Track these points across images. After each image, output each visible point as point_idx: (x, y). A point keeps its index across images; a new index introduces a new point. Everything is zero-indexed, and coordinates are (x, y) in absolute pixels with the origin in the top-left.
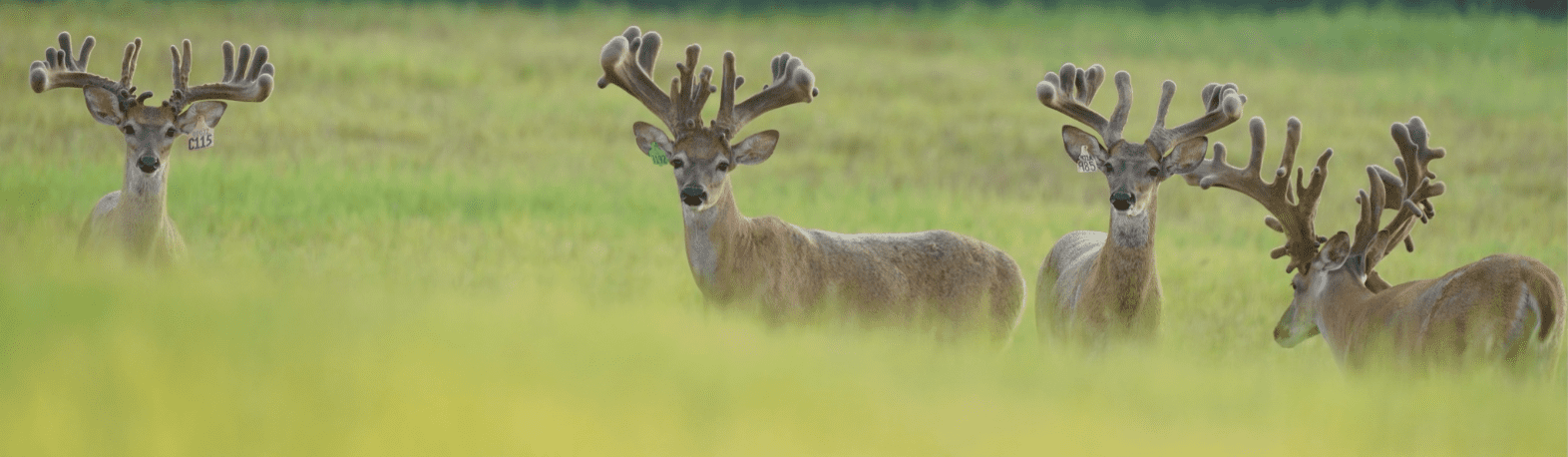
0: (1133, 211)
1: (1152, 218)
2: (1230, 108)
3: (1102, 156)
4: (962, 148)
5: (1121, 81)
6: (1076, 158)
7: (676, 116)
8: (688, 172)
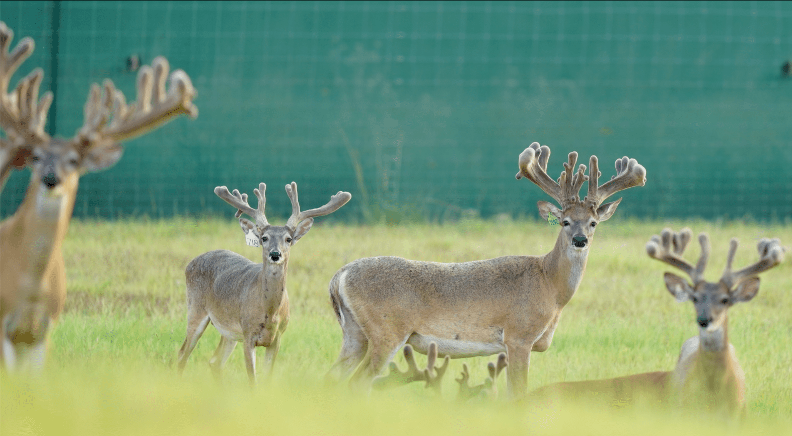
0: (712, 327)
1: (726, 331)
2: (775, 256)
3: (691, 291)
5: (702, 240)
6: (673, 293)
7: (563, 195)
8: (573, 228)
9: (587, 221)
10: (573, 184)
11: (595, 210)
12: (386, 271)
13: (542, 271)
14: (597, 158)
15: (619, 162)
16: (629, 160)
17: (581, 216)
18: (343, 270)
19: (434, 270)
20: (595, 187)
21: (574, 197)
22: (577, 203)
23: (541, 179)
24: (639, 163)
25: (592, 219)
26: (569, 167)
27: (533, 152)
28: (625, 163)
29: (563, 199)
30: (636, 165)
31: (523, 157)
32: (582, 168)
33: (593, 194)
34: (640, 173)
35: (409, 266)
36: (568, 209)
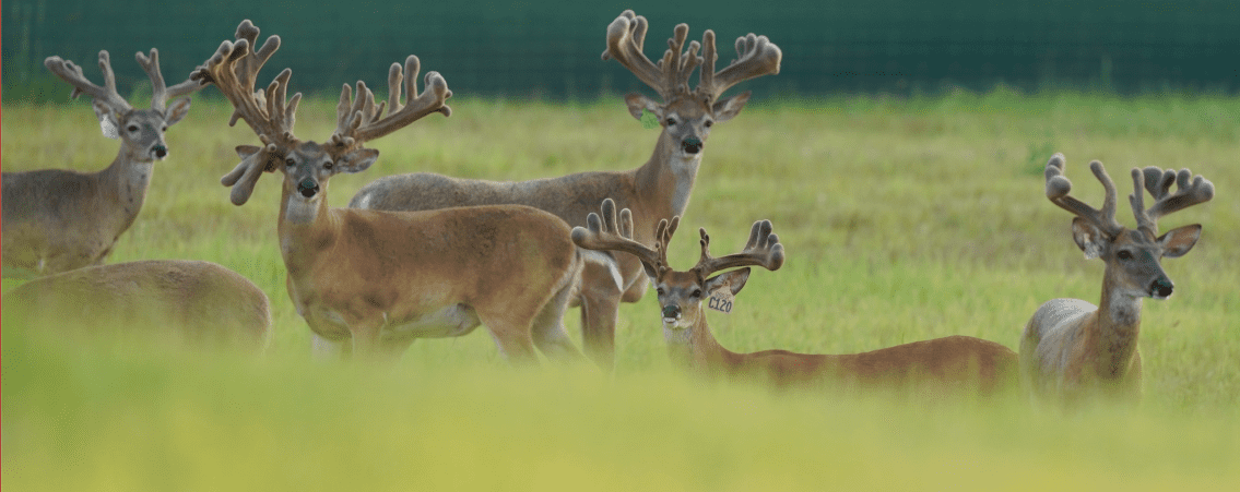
4: (952, 224)
5: (1097, 169)
6: (1083, 247)
7: (667, 83)
8: (682, 129)
9: (700, 119)
10: (681, 68)
11: (711, 104)
12: (424, 193)
13: (634, 192)
14: (713, 34)
15: (741, 42)
16: (756, 39)
17: (692, 113)
18: (365, 193)
19: (486, 191)
20: (711, 74)
21: (682, 85)
22: (686, 95)
23: (636, 63)
24: (771, 41)
25: (707, 117)
26: (676, 45)
27: (628, 23)
28: (751, 43)
29: (667, 89)
30: (768, 44)
31: (613, 30)
32: (694, 46)
33: (707, 84)
34: (773, 55)
35: (453, 186)
36: (675, 103)
